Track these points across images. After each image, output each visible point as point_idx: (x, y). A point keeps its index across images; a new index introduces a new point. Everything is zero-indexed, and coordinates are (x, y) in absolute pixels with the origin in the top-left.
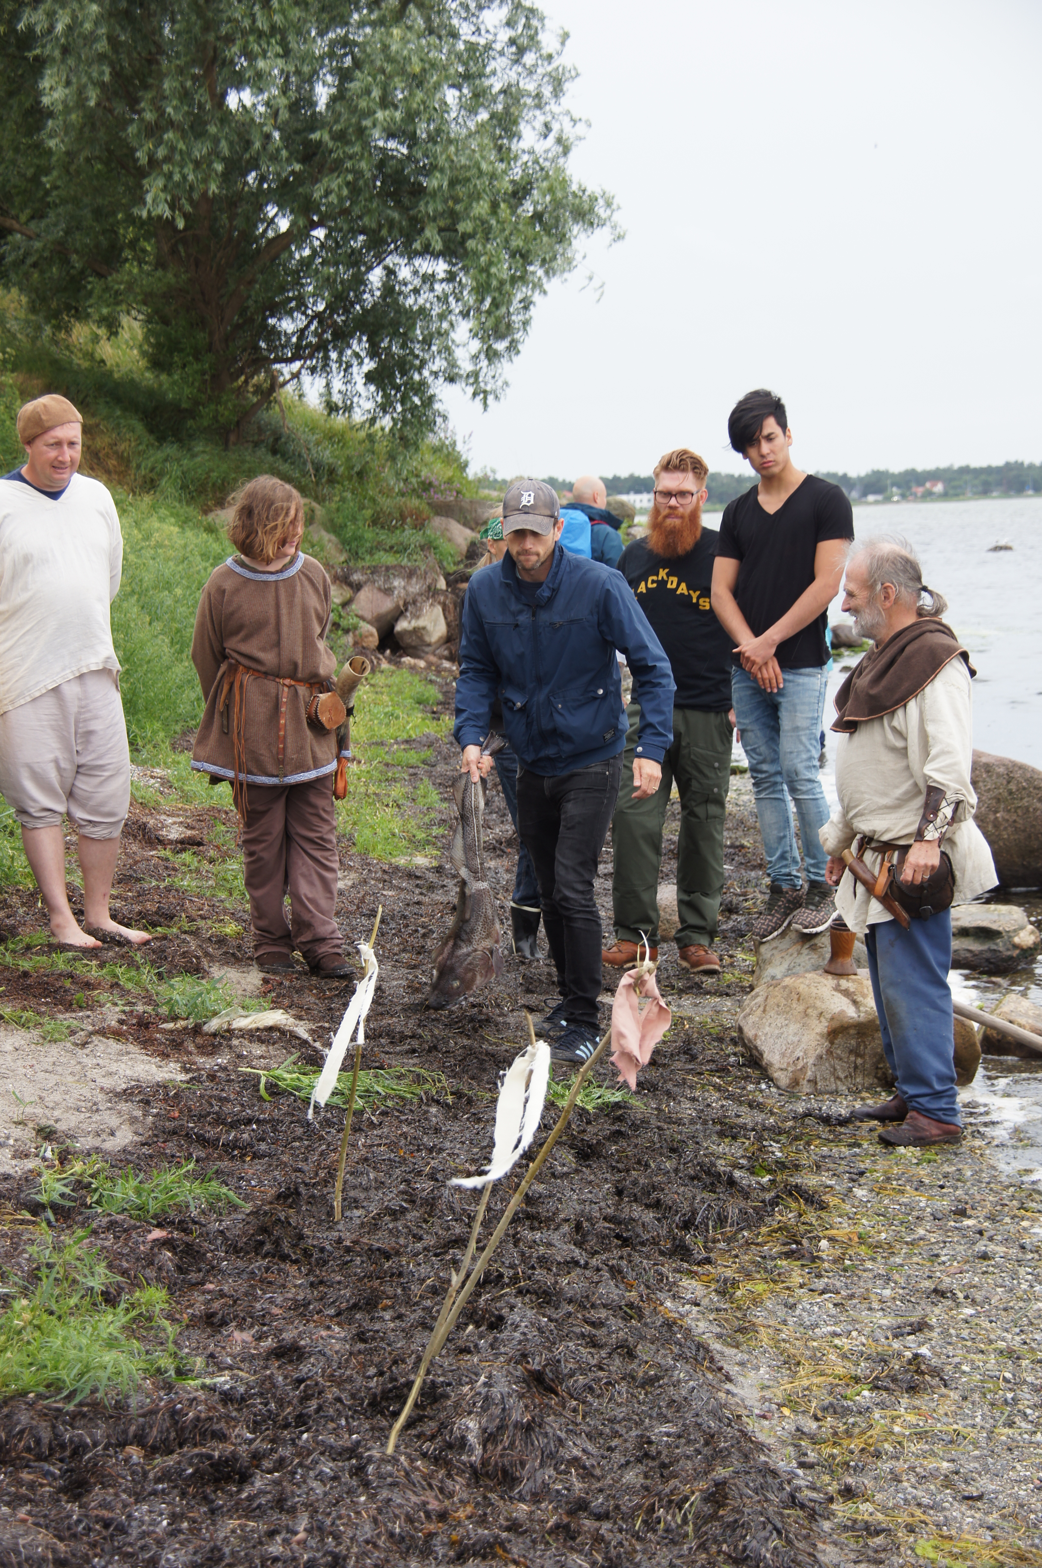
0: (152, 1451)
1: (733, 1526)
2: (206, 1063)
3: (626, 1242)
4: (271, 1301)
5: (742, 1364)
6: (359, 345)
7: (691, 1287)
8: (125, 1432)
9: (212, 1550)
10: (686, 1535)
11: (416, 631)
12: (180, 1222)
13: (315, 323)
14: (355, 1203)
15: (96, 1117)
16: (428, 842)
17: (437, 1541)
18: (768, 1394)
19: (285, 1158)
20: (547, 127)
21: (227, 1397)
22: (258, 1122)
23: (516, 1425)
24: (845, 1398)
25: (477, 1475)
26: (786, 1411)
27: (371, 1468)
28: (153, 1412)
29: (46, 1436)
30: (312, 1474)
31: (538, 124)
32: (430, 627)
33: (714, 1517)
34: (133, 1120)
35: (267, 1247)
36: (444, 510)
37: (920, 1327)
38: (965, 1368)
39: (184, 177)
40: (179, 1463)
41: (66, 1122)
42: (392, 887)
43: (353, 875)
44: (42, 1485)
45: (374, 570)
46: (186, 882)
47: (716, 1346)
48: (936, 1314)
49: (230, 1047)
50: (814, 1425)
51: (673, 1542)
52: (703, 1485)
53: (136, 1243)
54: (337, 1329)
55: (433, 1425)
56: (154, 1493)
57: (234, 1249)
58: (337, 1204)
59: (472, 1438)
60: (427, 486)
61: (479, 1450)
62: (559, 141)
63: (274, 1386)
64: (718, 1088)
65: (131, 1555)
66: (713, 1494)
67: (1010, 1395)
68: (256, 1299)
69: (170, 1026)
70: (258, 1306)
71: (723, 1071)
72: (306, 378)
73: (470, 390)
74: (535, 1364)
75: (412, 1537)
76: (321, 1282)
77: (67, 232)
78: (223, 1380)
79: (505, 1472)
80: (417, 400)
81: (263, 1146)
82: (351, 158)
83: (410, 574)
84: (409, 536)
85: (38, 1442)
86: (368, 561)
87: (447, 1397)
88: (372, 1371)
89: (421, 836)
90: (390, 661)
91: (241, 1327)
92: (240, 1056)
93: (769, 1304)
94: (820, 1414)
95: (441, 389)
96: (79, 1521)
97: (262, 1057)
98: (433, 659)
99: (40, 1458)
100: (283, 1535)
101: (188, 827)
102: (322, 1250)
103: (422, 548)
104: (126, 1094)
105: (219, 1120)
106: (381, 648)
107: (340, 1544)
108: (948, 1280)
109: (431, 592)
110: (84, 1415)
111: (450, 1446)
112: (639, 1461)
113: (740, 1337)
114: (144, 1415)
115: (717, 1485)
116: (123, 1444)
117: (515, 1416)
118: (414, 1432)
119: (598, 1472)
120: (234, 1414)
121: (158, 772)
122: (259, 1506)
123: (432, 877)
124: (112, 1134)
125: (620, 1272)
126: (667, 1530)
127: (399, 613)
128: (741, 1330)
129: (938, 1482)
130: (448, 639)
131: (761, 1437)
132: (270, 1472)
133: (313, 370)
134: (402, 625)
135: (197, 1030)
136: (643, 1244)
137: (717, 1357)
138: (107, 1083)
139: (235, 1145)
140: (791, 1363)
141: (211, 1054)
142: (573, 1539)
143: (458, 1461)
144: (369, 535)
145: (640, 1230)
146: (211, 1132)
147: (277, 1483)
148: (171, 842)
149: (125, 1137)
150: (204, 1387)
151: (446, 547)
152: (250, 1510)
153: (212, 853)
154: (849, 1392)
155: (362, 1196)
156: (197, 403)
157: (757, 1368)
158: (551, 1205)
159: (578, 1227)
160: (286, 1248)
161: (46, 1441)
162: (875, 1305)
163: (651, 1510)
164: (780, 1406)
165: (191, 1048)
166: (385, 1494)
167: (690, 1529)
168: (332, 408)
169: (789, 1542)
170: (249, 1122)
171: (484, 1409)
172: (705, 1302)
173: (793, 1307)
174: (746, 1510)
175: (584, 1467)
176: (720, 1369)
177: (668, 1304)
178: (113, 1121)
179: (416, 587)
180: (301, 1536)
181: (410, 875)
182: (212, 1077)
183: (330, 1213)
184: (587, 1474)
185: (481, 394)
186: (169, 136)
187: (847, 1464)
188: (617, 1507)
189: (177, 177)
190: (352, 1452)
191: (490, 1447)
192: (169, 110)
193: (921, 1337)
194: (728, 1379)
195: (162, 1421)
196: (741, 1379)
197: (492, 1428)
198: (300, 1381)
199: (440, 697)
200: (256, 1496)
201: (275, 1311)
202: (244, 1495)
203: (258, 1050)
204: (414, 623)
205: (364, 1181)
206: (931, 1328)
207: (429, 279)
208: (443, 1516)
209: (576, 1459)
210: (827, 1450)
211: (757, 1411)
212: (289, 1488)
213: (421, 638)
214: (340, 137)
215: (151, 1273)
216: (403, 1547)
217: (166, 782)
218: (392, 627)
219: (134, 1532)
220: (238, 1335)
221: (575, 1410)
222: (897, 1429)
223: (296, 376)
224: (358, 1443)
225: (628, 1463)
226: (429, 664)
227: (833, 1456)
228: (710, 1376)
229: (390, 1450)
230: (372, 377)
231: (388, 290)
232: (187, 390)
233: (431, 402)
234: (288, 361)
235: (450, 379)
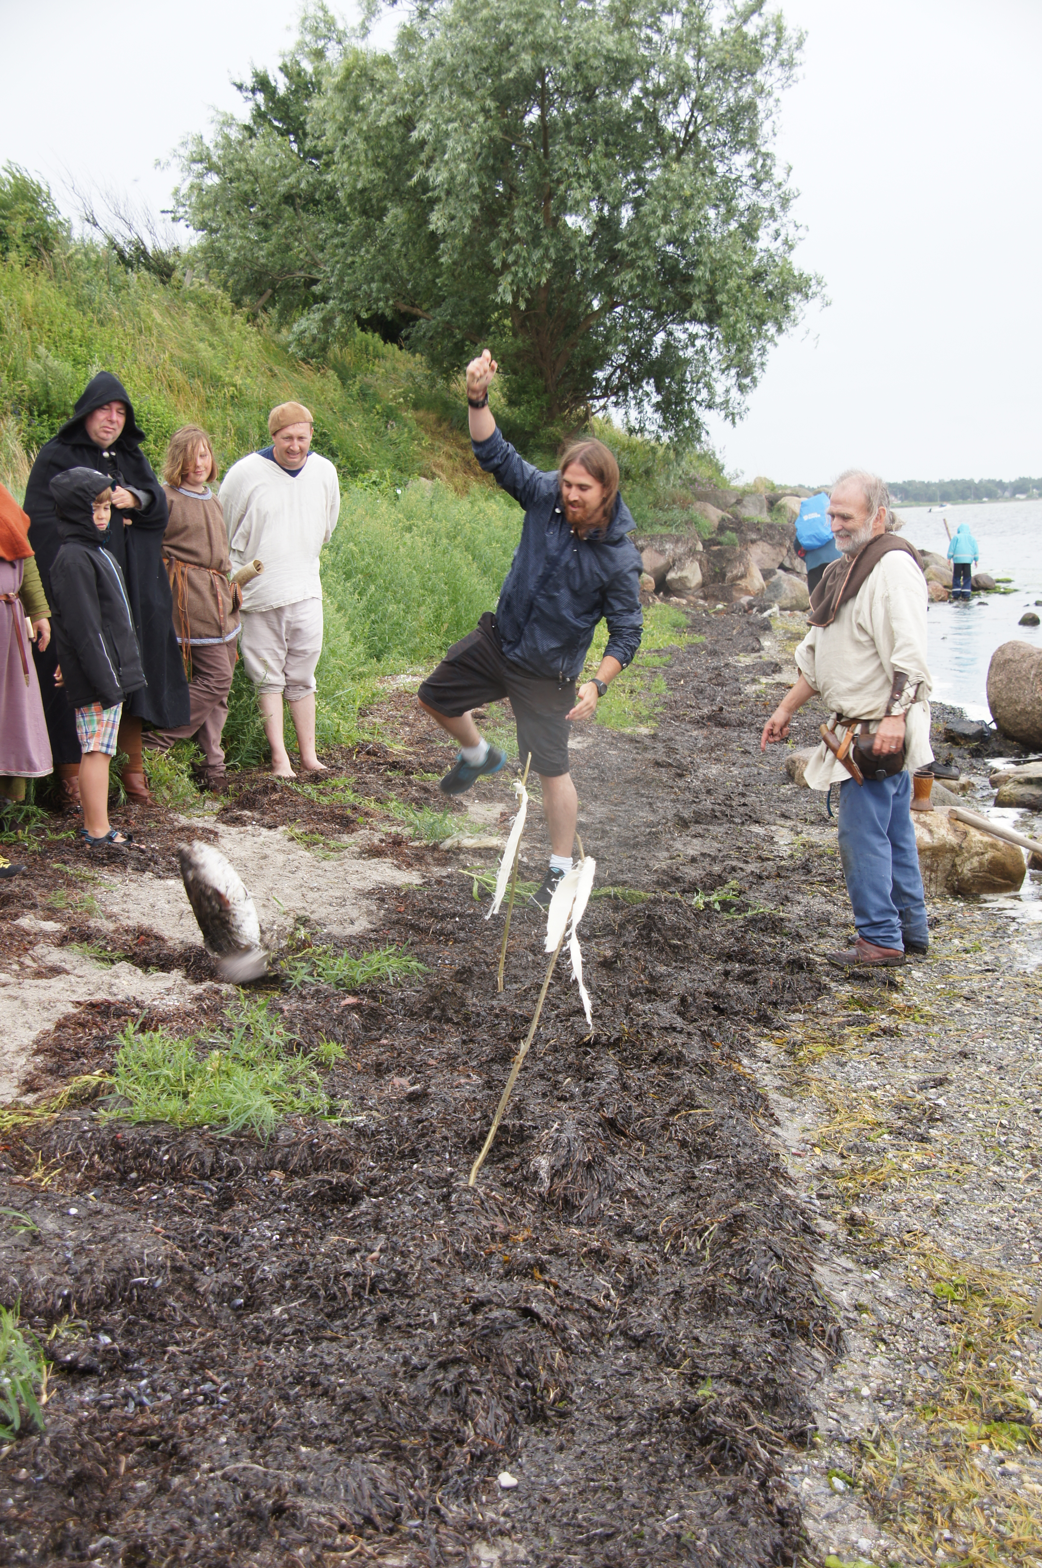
0: (291, 1174)
1: (740, 1252)
2: (439, 872)
3: (721, 1011)
4: (430, 1054)
5: (792, 1111)
6: (649, 386)
7: (766, 1048)
8: (272, 1159)
9: (300, 1264)
10: (704, 1258)
11: (681, 580)
12: (372, 991)
13: (618, 372)
14: (515, 979)
15: (343, 910)
16: (650, 718)
17: (494, 1259)
18: (806, 1136)
19: (477, 944)
20: (777, 234)
21: (361, 1133)
22: (461, 916)
23: (579, 1163)
24: (868, 1139)
25: (546, 1201)
26: (817, 1150)
27: (454, 1197)
28: (295, 1144)
29: (209, 1160)
30: (408, 1199)
31: (771, 231)
32: (690, 576)
33: (728, 1244)
34: (369, 913)
35: (436, 1012)
36: (703, 497)
37: (940, 1083)
38: (971, 1115)
39: (526, 275)
40: (305, 1186)
41: (319, 913)
42: (616, 748)
43: (590, 740)
44: (201, 1199)
45: (653, 538)
47: (773, 1096)
48: (955, 1071)
49: (458, 860)
50: (838, 1162)
51: (693, 1264)
52: (722, 1218)
53: (332, 1007)
54: (475, 1077)
55: (517, 1160)
56: (278, 1211)
57: (411, 1014)
58: (500, 980)
59: (543, 1174)
60: (693, 481)
61: (547, 1184)
62: (786, 242)
63: (398, 1124)
64: (824, 894)
65: (236, 1265)
66: (730, 1225)
67: (1003, 1138)
68: (419, 1051)
69: (416, 844)
70: (418, 1058)
71: (830, 881)
72: (612, 410)
73: (723, 413)
74: (608, 1113)
75: (476, 1255)
76: (471, 1041)
77: (453, 315)
78: (360, 1119)
79: (566, 1201)
80: (687, 424)
81: (462, 934)
82: (641, 258)
83: (678, 540)
84: (676, 513)
85: (202, 1164)
86: (649, 532)
87: (533, 1138)
88: (478, 1115)
89: (645, 713)
90: (662, 600)
91: (400, 1074)
93: (825, 1062)
94: (845, 1153)
95: (702, 414)
96: (200, 1235)
98: (692, 598)
99: (203, 1177)
100: (363, 1253)
102: (478, 1015)
103: (686, 523)
104: (368, 894)
105: (433, 914)
106: (657, 591)
107: (404, 1263)
108: (971, 1044)
109: (692, 552)
110: (241, 1144)
111: (526, 1179)
112: (683, 1192)
113: (796, 1089)
114: (289, 1146)
115: (735, 1217)
116: (269, 1168)
117: (579, 1156)
118: (501, 1165)
119: (648, 1201)
120: (363, 1146)
122: (360, 1225)
123: (647, 742)
124: (352, 923)
125: (710, 1035)
126: (687, 1254)
127: (669, 567)
128: (798, 1084)
129: (929, 1212)
130: (703, 585)
131: (792, 1172)
132: (376, 1196)
133: (616, 404)
134: (671, 576)
135: (435, 847)
136: (736, 1014)
137: (772, 1105)
138: (360, 885)
139: (441, 933)
140: (832, 1110)
141: (444, 865)
142: (603, 1262)
143: (532, 1191)
144: (650, 514)
145: (733, 1003)
146: (424, 922)
147: (377, 1206)
149: (361, 925)
150: (343, 1124)
151: (703, 522)
152: (352, 1227)
154: (872, 1135)
155: (521, 973)
156: (536, 427)
157: (804, 1113)
158: (669, 982)
159: (683, 1000)
160: (450, 1013)
161: (208, 1164)
162: (910, 1064)
163: (678, 1236)
164: (814, 1145)
165: (430, 860)
166: (461, 1217)
167: (707, 1253)
168: (631, 431)
169: (788, 1267)
170: (454, 915)
171: (554, 1150)
172: (774, 1060)
173: (843, 1065)
174: (752, 1240)
175: (637, 1197)
176: (772, 1115)
177: (745, 1061)
178: (354, 913)
179: (681, 549)
180: (375, 1255)
181: (632, 740)
182: (439, 882)
183: (495, 987)
184: (637, 1202)
185: (732, 418)
186: (516, 247)
187: (857, 1195)
188: (655, 1232)
189: (520, 275)
190: (446, 1181)
191: (556, 1180)
192: (517, 230)
193: (941, 1090)
194: (777, 1123)
195: (302, 1151)
196: (788, 1123)
197: (558, 1166)
198: (420, 1121)
199: (689, 622)
200: (359, 1216)
201: (432, 1062)
202: (350, 1215)
203: (479, 863)
204: (680, 574)
205: (524, 962)
206: (950, 1082)
207: (693, 338)
208: (505, 1238)
209: (630, 1190)
210: (842, 1184)
211: (794, 1150)
212: (385, 1210)
213: (684, 584)
214: (634, 245)
215: (339, 1031)
216: (467, 1263)
218: (664, 576)
219: (245, 1245)
220: (398, 1081)
221: (639, 1150)
222: (905, 1166)
223: (604, 408)
224: (452, 1174)
225: (673, 1194)
226: (689, 602)
227: (847, 1189)
228: (761, 1121)
229: (472, 1182)
230: (658, 407)
231: (667, 346)
232: (530, 418)
233: (697, 423)
234: (598, 398)
235: (709, 407)
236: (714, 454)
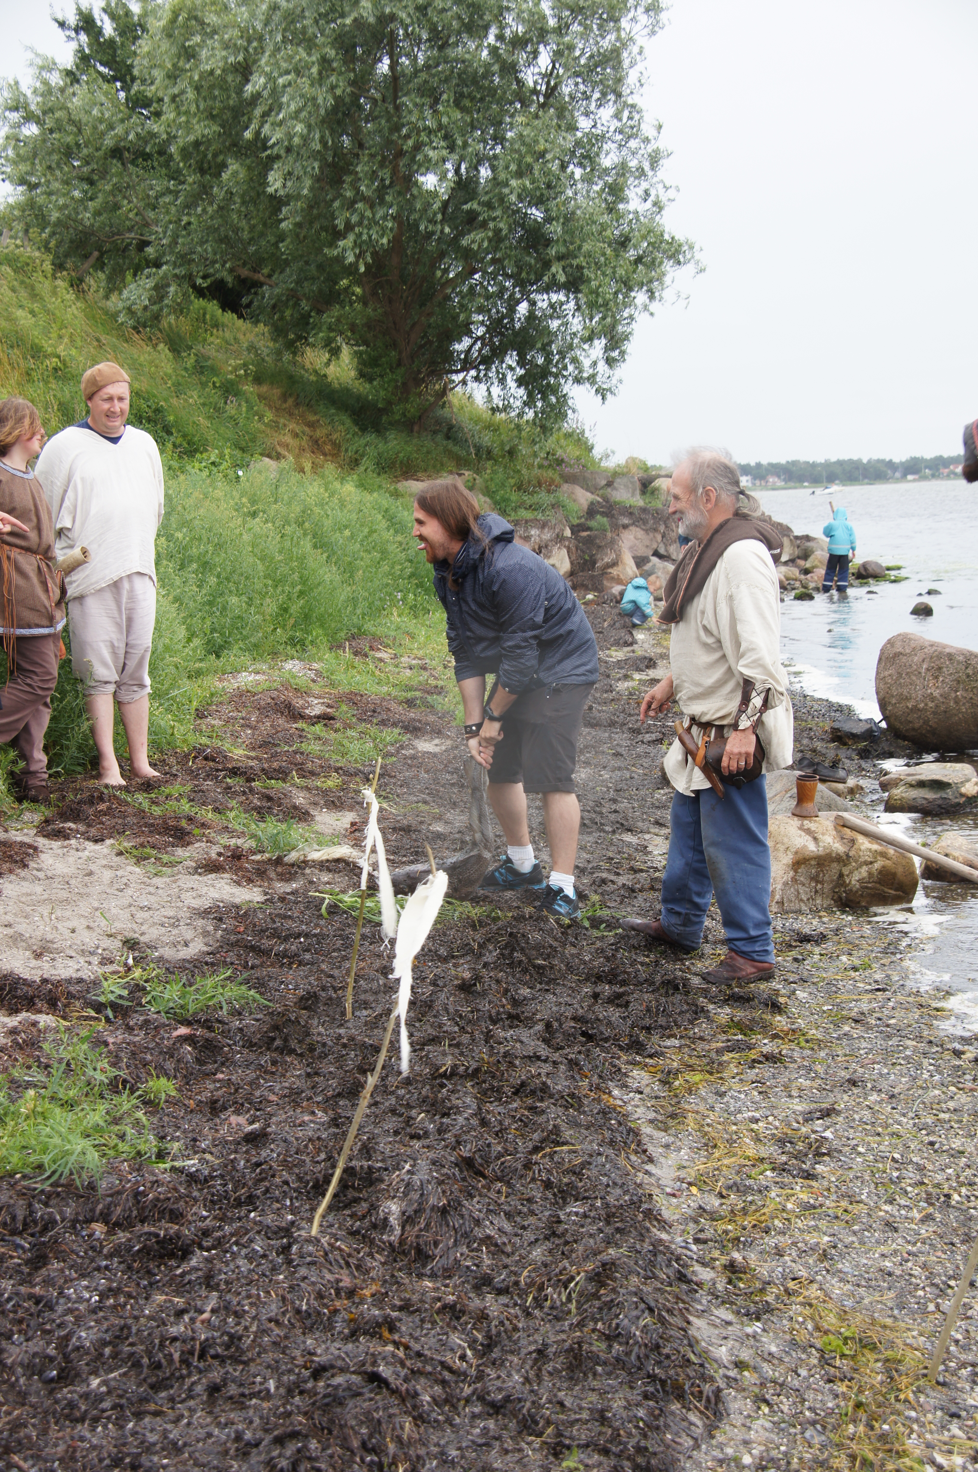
0: (113, 1227)
1: (609, 1305)
2: (282, 888)
3: (590, 1038)
4: (271, 1089)
5: (667, 1146)
6: (511, 359)
7: (639, 1077)
8: (93, 1210)
9: (122, 1329)
10: (569, 1312)
12: (206, 1021)
13: (479, 344)
14: (366, 1005)
15: (175, 932)
17: (338, 1318)
18: (682, 1174)
19: (324, 966)
20: (647, 193)
21: (192, 1178)
22: (306, 936)
23: (433, 1208)
24: (749, 1177)
25: (396, 1252)
26: (694, 1190)
27: (295, 1248)
28: (119, 1193)
29: (21, 1214)
30: (244, 1252)
31: (640, 191)
32: (558, 565)
33: (596, 1296)
34: (205, 934)
35: (278, 1043)
36: (570, 479)
37: (827, 1113)
38: (861, 1149)
40: (129, 1240)
41: (150, 934)
43: (449, 742)
44: (12, 1257)
46: (314, 747)
47: (647, 1130)
48: (843, 1100)
49: (303, 874)
50: (717, 1202)
51: (557, 1319)
52: (590, 1266)
53: (163, 1038)
54: (320, 1114)
55: (365, 1205)
56: (98, 1269)
57: (250, 1045)
58: (348, 1006)
59: (393, 1220)
60: (560, 462)
61: (398, 1231)
62: (655, 204)
63: (234, 1168)
65: (49, 1332)
66: (598, 1274)
67: (895, 1174)
68: (259, 1086)
69: (258, 857)
70: (258, 1093)
72: (472, 385)
73: (592, 389)
74: (465, 1151)
75: (319, 1313)
76: (317, 1074)
77: (298, 282)
78: (192, 1163)
79: (419, 1250)
80: (553, 399)
81: (308, 956)
83: (543, 526)
84: (543, 497)
85: (14, 1218)
87: (382, 1181)
88: (323, 1156)
91: (237, 1112)
92: (311, 882)
93: (703, 1092)
94: (724, 1192)
95: (569, 388)
96: (9, 1299)
97: (328, 883)
99: (13, 1233)
100: (192, 1314)
101: (329, 706)
102: (324, 1045)
103: (553, 507)
104: (204, 913)
105: (275, 934)
107: (238, 1324)
108: (861, 1070)
109: (559, 539)
110: (58, 1194)
111: (374, 1226)
112: (547, 1238)
113: (671, 1122)
114: (111, 1195)
115: (604, 1265)
116: (89, 1221)
117: (432, 1200)
118: (347, 1212)
119: (509, 1249)
120: (196, 1194)
121: (315, 666)
122: (189, 1282)
124: (186, 945)
125: (577, 1064)
126: (552, 1308)
128: (673, 1116)
129: (815, 1257)
130: (572, 574)
131: (666, 1214)
132: (208, 1250)
133: (477, 379)
135: (279, 861)
136: (606, 1040)
137: (645, 1140)
138: (196, 903)
139: (284, 954)
140: (710, 1145)
141: (288, 881)
142: (458, 1318)
143: (381, 1240)
144: (514, 498)
145: (603, 1028)
146: (266, 943)
147: (208, 1260)
148: (310, 717)
149: (197, 947)
150: (173, 1169)
151: (572, 506)
152: (181, 1286)
153: (338, 725)
154: (754, 1172)
155: (372, 999)
156: (390, 403)
157: (679, 1149)
158: (533, 1006)
159: (548, 1026)
160: (293, 1044)
161: (20, 1217)
162: (795, 1093)
163: (541, 1288)
164: (690, 1184)
165: (273, 875)
166: (303, 1271)
167: (573, 1306)
168: (494, 409)
169: (662, 1321)
170: (299, 936)
171: (405, 1194)
172: (647, 1090)
173: (722, 1095)
174: (622, 1291)
175: (496, 1245)
176: (645, 1151)
177: (616, 1092)
178: (189, 934)
179: (547, 535)
180: (205, 1316)
182: (282, 899)
183: (343, 1014)
184: (497, 1250)
185: (602, 393)
186: (361, 206)
187: (738, 1239)
188: (517, 1283)
189: (364, 236)
190: (286, 1231)
191: (408, 1228)
192: (362, 187)
193: (828, 1121)
194: (651, 1160)
195: (126, 1200)
196: (662, 1160)
197: (410, 1211)
198: (258, 1164)
200: (189, 1273)
201: (273, 1098)
202: (179, 1271)
203: (325, 877)
205: (375, 985)
206: (838, 1113)
208: (351, 1293)
209: (489, 1237)
210: (721, 1226)
211: (668, 1190)
212: (218, 1265)
214: (486, 205)
215: (170, 1065)
216: (308, 1322)
217: (318, 673)
219: (60, 1309)
220: (234, 1119)
221: (499, 1192)
222: (789, 1206)
223: (464, 382)
224: (293, 1223)
225: (537, 1240)
227: (726, 1232)
228: (633, 1158)
229: (314, 1232)
230: (521, 381)
231: (531, 316)
232: (382, 393)
233: (563, 400)
234: (457, 372)
235: (578, 380)
236: (583, 432)
